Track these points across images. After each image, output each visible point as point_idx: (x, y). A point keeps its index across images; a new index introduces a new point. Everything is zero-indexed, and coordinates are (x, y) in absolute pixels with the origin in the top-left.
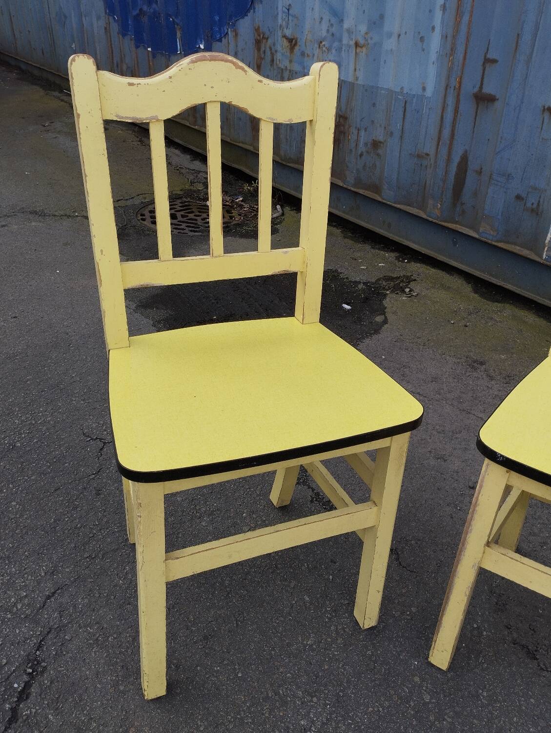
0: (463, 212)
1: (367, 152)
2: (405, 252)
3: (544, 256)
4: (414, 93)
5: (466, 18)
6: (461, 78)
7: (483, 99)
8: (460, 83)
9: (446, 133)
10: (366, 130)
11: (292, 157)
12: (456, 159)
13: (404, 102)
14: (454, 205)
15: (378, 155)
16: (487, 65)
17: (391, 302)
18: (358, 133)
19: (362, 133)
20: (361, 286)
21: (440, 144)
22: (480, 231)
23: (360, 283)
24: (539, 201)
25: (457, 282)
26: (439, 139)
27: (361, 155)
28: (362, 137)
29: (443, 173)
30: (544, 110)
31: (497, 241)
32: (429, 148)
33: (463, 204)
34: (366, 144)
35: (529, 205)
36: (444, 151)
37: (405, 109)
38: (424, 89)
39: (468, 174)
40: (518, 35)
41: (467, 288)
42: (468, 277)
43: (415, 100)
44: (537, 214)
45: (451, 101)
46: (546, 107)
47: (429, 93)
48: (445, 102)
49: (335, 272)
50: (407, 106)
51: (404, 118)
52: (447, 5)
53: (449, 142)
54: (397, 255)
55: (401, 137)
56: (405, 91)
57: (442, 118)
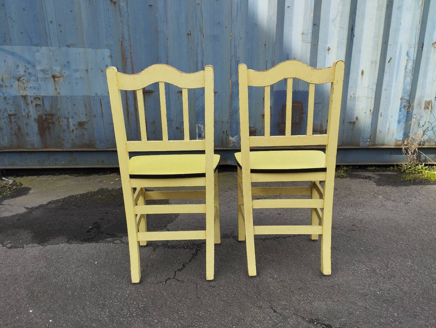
1: (76, 129)
4: (104, 95)
7: (147, 93)
9: (131, 109)
10: (72, 118)
11: (6, 145)
13: (100, 100)
15: (85, 129)
18: (68, 120)
19: (70, 120)
21: (129, 115)
26: (128, 113)
27: (73, 131)
28: (71, 122)
29: (135, 127)
30: (178, 92)
33: (148, 138)
34: (74, 125)
35: (182, 130)
36: (132, 118)
39: (147, 125)
43: (105, 98)
45: (130, 95)
48: (127, 97)
49: (104, 189)
50: (102, 101)
51: (101, 107)
52: (113, 56)
53: (135, 113)
54: (116, 174)
55: (102, 117)
56: (99, 95)
57: (127, 104)
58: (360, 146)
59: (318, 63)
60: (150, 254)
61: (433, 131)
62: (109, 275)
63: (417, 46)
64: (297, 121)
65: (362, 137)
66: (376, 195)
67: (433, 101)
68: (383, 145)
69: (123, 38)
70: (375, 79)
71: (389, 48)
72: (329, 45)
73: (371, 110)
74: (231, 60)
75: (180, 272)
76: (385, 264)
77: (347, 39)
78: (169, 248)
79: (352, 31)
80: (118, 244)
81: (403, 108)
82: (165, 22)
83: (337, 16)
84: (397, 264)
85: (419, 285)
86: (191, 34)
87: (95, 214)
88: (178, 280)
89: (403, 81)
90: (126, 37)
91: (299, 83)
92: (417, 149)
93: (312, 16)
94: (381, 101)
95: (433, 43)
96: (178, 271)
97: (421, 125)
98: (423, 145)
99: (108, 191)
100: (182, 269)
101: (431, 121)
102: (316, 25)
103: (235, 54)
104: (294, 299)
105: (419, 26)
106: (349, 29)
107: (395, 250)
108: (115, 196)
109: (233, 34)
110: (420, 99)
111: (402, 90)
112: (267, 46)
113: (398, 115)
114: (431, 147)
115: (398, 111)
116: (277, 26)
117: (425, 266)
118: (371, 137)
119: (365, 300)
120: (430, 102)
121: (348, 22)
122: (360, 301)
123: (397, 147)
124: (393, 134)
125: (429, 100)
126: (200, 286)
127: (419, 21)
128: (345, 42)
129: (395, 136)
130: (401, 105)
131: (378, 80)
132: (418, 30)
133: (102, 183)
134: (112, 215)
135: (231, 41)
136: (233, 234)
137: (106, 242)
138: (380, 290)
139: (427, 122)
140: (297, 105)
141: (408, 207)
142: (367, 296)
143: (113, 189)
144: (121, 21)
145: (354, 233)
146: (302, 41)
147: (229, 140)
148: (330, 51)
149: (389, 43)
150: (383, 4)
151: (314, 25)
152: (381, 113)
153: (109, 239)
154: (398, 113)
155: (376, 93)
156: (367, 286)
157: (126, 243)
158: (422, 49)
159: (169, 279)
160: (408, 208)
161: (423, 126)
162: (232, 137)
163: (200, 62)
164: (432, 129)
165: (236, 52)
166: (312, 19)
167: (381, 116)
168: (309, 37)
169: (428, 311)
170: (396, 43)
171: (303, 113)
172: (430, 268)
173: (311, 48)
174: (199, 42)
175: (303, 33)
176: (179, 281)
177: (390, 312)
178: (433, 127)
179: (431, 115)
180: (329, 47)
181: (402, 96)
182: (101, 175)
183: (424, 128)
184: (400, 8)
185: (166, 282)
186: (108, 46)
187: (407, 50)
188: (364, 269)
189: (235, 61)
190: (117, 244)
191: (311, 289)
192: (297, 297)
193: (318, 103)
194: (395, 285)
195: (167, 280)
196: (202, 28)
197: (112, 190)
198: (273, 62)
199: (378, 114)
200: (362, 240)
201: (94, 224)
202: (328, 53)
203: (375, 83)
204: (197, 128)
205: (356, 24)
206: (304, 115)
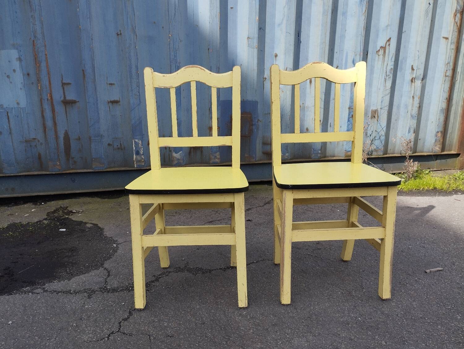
0: (75, 162)
3: (136, 166)
4: (12, 107)
5: (43, 65)
6: (51, 94)
7: (68, 103)
8: (51, 97)
9: (49, 123)
12: (61, 136)
13: (6, 113)
14: (68, 160)
16: (65, 87)
17: (77, 218)
21: (47, 130)
22: (93, 167)
24: (121, 143)
26: (45, 128)
29: (54, 145)
30: (108, 102)
31: (106, 169)
32: (34, 135)
33: (73, 158)
35: (115, 146)
36: (51, 134)
37: (8, 116)
38: (18, 104)
39: (71, 141)
40: (83, 70)
44: (122, 149)
45: (47, 107)
46: (109, 101)
47: (23, 104)
48: (42, 108)
49: (17, 223)
50: (9, 114)
51: (9, 121)
52: (22, 58)
53: (54, 128)
54: (31, 204)
55: (11, 133)
56: (5, 107)
57: (43, 116)
58: (311, 159)
59: (265, 70)
60: (84, 303)
61: (380, 140)
62: (29, 337)
63: (362, 54)
64: (247, 133)
65: (313, 149)
66: (333, 209)
67: (379, 110)
68: (334, 157)
69: (35, 37)
70: (323, 88)
71: (336, 55)
72: (276, 51)
73: (320, 121)
75: (126, 322)
76: (359, 285)
77: (294, 45)
78: (108, 292)
79: (298, 37)
80: (39, 293)
81: (351, 117)
82: (89, 20)
83: (283, 20)
84: (372, 283)
85: (399, 304)
86: (121, 34)
87: (5, 257)
88: (124, 333)
89: (350, 90)
90: (39, 36)
91: (247, 92)
92: (366, 159)
93: (257, 19)
94: (330, 111)
95: (377, 50)
96: (123, 322)
97: (369, 135)
98: (371, 155)
99: (22, 226)
100: (128, 318)
101: (379, 131)
102: (262, 29)
103: (175, 58)
104: (270, 339)
105: (363, 33)
106: (295, 35)
107: (366, 268)
108: (32, 232)
109: (171, 36)
110: (367, 108)
111: (349, 99)
112: (210, 51)
113: (347, 125)
114: (379, 156)
115: (347, 121)
116: (220, 28)
117: (400, 282)
118: (322, 149)
119: (348, 329)
120: (376, 110)
121: (294, 27)
122: (343, 331)
123: (347, 158)
124: (343, 145)
125: (375, 109)
126: (154, 338)
127: (364, 27)
128: (292, 48)
129: (345, 147)
130: (349, 115)
131: (326, 89)
132: (363, 36)
133: (12, 216)
134: (29, 256)
135: (169, 44)
136: (188, 267)
137: (22, 292)
138: (361, 315)
139: (374, 131)
140: (245, 116)
141: (367, 219)
142: (348, 324)
143: (29, 223)
144: (32, 16)
145: (320, 251)
146: (248, 46)
147: (172, 157)
148: (277, 58)
149: (336, 50)
150: (328, 9)
151: (260, 29)
152: (330, 124)
153: (27, 288)
154: (347, 123)
155: (325, 102)
156: (346, 312)
157: (50, 292)
158: (367, 56)
159: (112, 333)
160: (367, 221)
161: (370, 135)
162: (176, 153)
163: (134, 67)
164: (380, 138)
165: (175, 56)
166: (258, 23)
167: (330, 126)
168: (255, 43)
169: (415, 334)
170: (342, 50)
171: (252, 125)
172: (406, 284)
173: (258, 55)
174: (132, 43)
175: (248, 38)
176: (126, 334)
177: (378, 340)
178: (380, 137)
179: (377, 125)
180: (276, 54)
181: (349, 106)
182: (11, 207)
183: (371, 138)
184: (344, 14)
185: (108, 338)
186: (14, 46)
187: (353, 58)
188: (339, 293)
189: (175, 66)
190: (37, 294)
191: (287, 324)
192: (273, 336)
194: (375, 308)
195: (109, 335)
196: (134, 28)
197: (27, 224)
198: (218, 69)
199: (328, 125)
200: (330, 259)
201: (4, 270)
202: (276, 60)
203: (323, 92)
204: (134, 144)
205: (302, 30)
206: (254, 127)
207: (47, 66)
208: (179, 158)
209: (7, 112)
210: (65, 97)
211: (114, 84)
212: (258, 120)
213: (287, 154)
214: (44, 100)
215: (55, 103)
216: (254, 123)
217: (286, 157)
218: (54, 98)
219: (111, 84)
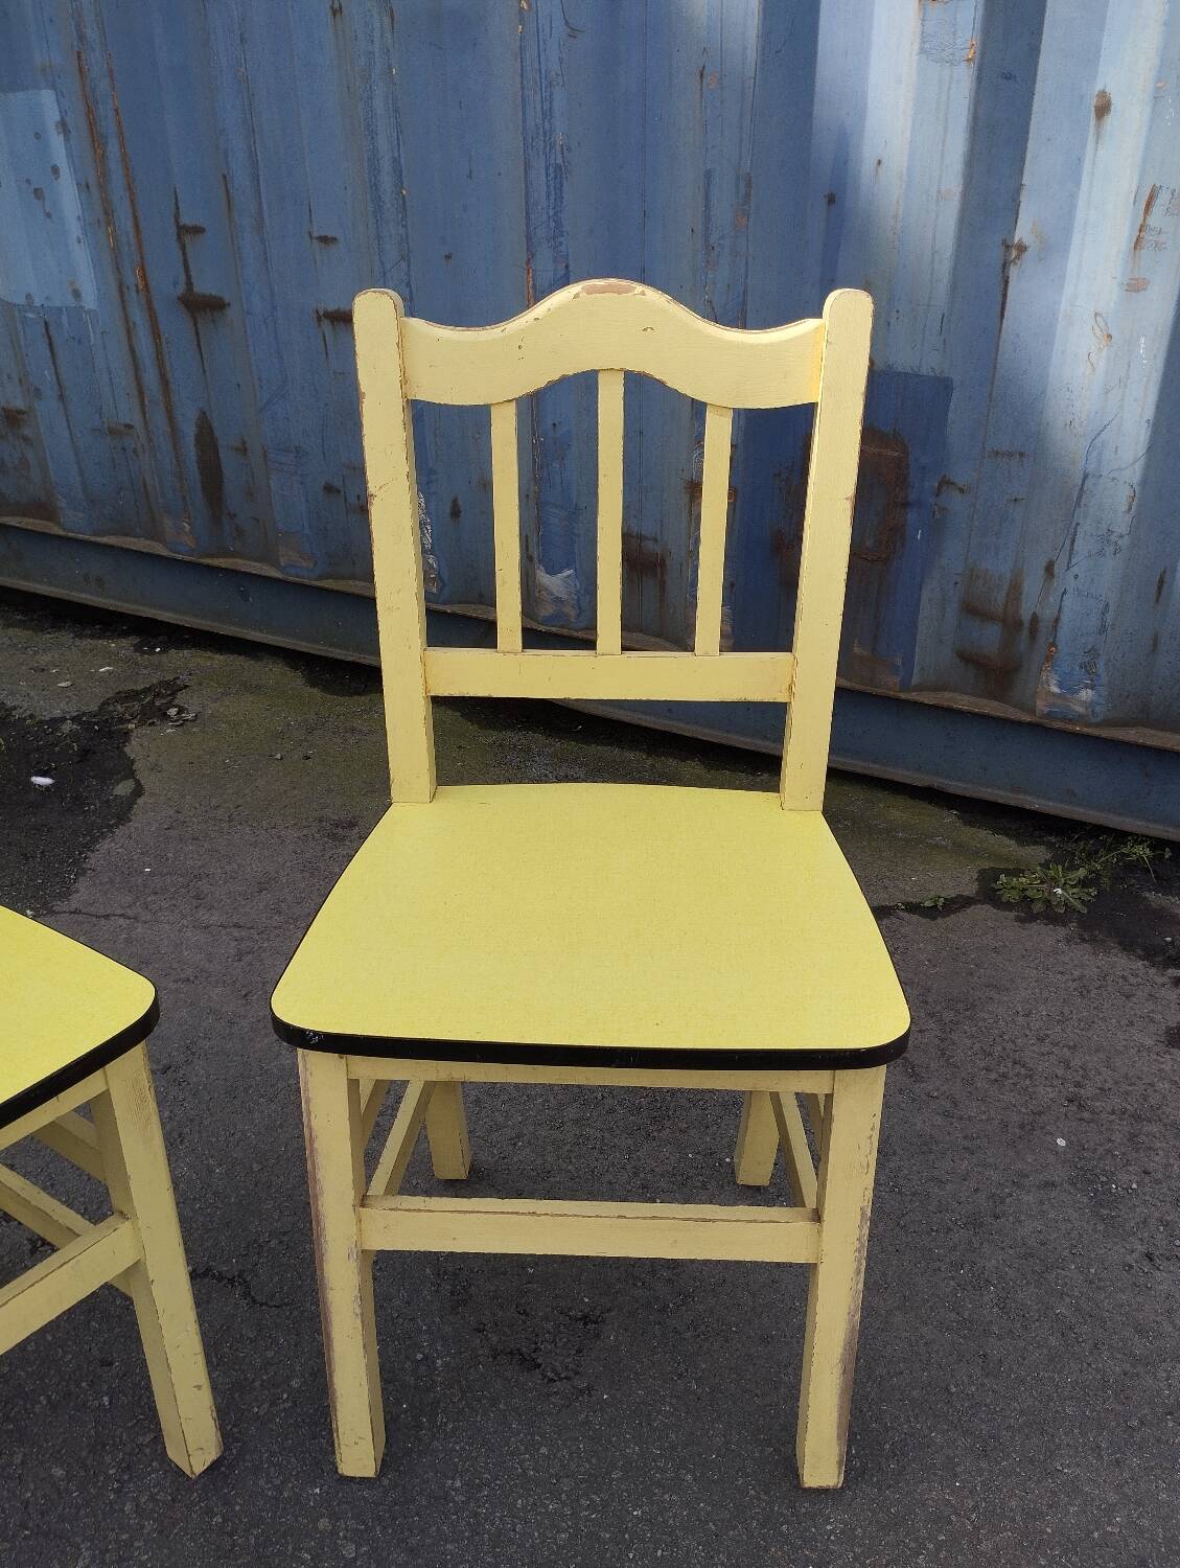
0: (239, 531)
2: (151, 633)
4: (58, 305)
5: (113, 149)
6: (143, 269)
7: (202, 307)
8: (144, 277)
9: (151, 378)
12: (189, 431)
13: (43, 325)
14: (216, 520)
15: (25, 439)
16: (187, 239)
17: (143, 745)
20: (67, 727)
21: (146, 402)
22: (283, 564)
23: (63, 720)
25: (274, 673)
26: (141, 393)
29: (171, 461)
30: (319, 319)
31: (320, 578)
32: (126, 411)
33: (232, 516)
35: (352, 499)
36: (159, 419)
37: (50, 338)
38: (77, 294)
39: (221, 455)
40: (224, 177)
41: (294, 680)
42: (293, 658)
43: (64, 319)
45: (138, 316)
46: (321, 313)
47: (90, 301)
48: (127, 319)
49: (4, 708)
51: (53, 356)
52: (70, 123)
53: (163, 399)
55: (62, 397)
56: (40, 301)
57: (132, 351)
59: (1023, 198)
64: (870, 543)
69: (81, 38)
72: (1108, 79)
74: (527, 166)
86: (341, 9)
90: (92, 33)
91: (893, 321)
103: (547, 125)
109: (530, 5)
112: (711, 82)
135: (522, 49)
140: (873, 450)
143: (31, 717)
146: (922, 51)
147: (536, 586)
148: (1110, 120)
162: (552, 571)
163: (386, 165)
165: (546, 116)
168: (966, 26)
171: (906, 505)
174: (377, 50)
186: (47, 78)
189: (547, 168)
193: (1010, 455)
198: (742, 185)
202: (1098, 135)
206: (912, 516)
207: (124, 156)
208: (564, 596)
209: (46, 323)
210: (189, 283)
211: (334, 240)
212: (946, 483)
213: (1086, 695)
214: (128, 288)
215: (156, 305)
216: (912, 497)
217: (1081, 710)
218: (152, 284)
219: (324, 240)
